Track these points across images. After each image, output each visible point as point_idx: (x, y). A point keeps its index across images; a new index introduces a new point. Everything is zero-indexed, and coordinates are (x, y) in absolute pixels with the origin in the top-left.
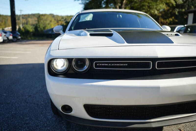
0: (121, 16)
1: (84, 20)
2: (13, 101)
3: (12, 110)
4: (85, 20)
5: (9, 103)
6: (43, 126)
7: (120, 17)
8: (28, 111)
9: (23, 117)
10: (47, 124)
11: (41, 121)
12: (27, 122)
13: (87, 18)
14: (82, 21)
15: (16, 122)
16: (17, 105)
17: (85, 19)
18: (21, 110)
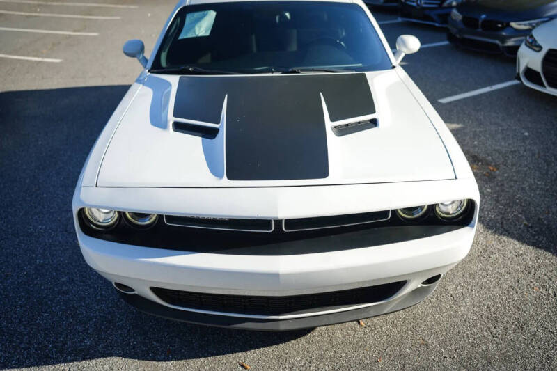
0: (288, 15)
1: (190, 35)
2: (40, 227)
3: (37, 255)
4: (194, 36)
5: (31, 234)
6: (93, 300)
7: (286, 16)
8: (70, 258)
9: (57, 274)
10: (101, 294)
11: (90, 288)
12: (64, 288)
13: (200, 28)
14: (185, 37)
15: (43, 288)
16: (47, 241)
17: (194, 32)
18: (53, 255)
